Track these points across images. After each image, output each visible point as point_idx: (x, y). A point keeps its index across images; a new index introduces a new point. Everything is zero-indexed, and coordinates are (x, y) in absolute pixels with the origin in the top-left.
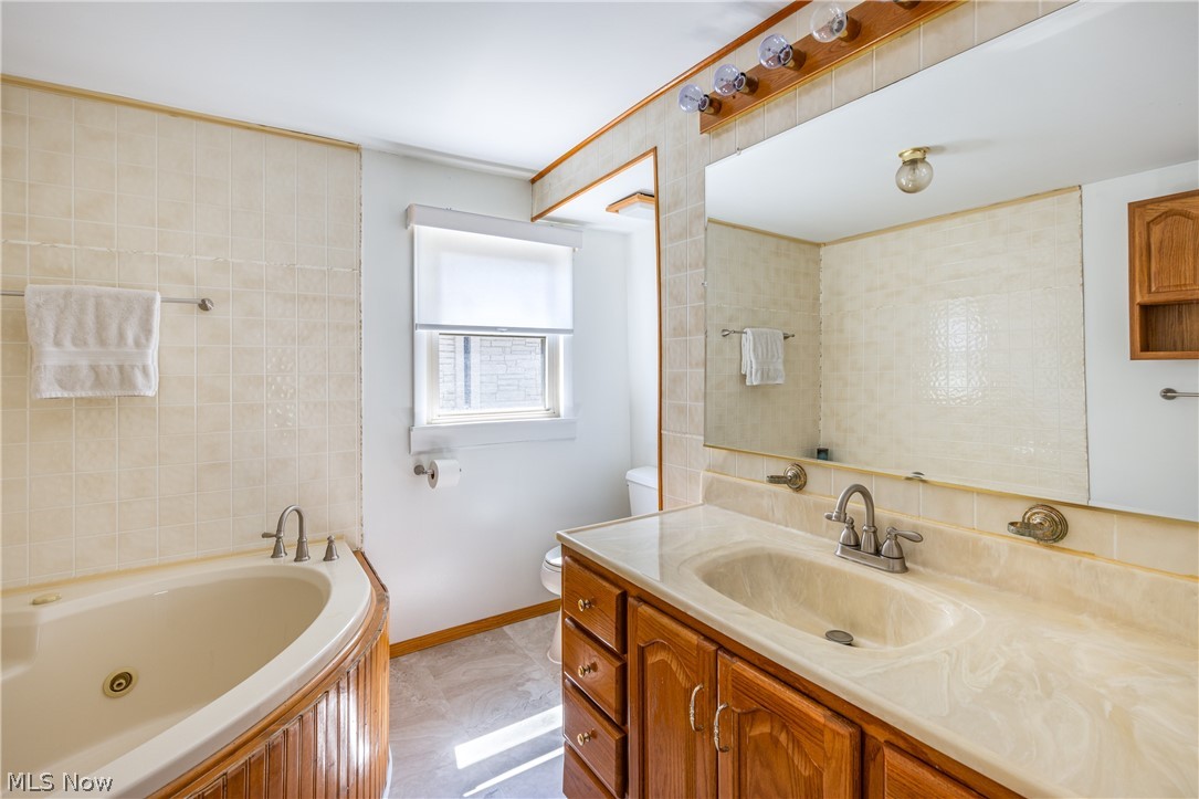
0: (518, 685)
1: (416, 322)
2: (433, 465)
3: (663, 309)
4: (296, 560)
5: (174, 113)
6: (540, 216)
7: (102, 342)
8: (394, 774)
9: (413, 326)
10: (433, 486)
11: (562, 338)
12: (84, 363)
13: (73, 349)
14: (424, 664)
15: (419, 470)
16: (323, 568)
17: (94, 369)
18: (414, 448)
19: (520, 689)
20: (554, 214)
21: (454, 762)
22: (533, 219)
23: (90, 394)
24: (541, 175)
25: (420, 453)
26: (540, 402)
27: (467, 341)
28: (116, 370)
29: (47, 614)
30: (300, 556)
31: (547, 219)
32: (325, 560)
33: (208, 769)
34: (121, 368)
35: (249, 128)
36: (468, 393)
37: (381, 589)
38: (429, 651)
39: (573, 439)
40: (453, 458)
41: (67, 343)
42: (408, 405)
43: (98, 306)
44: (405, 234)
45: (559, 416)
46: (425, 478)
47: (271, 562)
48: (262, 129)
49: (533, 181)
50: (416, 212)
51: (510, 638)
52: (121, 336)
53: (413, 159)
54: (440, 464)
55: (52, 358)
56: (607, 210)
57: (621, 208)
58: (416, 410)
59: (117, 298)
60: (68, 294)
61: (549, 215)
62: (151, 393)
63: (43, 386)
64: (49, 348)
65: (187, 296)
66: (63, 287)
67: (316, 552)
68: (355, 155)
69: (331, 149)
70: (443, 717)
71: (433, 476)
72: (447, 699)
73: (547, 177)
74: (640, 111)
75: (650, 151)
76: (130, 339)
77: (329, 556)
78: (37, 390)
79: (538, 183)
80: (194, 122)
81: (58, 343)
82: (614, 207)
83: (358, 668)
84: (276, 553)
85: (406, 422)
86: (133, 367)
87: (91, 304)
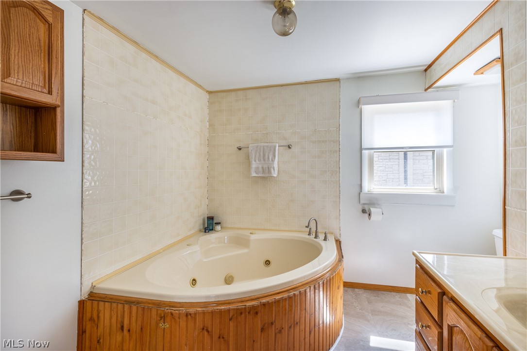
0: (409, 324)
1: (363, 147)
2: (370, 210)
3: (507, 129)
4: (315, 238)
5: (282, 86)
6: (429, 87)
7: (264, 160)
8: (343, 333)
9: (361, 149)
10: (370, 219)
11: (445, 150)
12: (260, 166)
13: (258, 162)
14: (364, 295)
15: (364, 211)
16: (323, 243)
17: (262, 168)
18: (362, 202)
19: (409, 326)
20: (438, 84)
21: (369, 342)
22: (426, 90)
23: (262, 175)
24: (430, 66)
25: (364, 204)
26: (432, 184)
27: (405, 154)
28: (267, 169)
29: (253, 237)
30: (316, 237)
31: (434, 88)
32: (324, 240)
33: (271, 295)
34: (268, 168)
35: (302, 84)
36: (406, 178)
37: (341, 256)
38: (368, 291)
39: (454, 206)
40: (380, 208)
41: (257, 161)
42: (359, 183)
43: (264, 149)
44: (358, 110)
45: (443, 192)
46: (367, 215)
47: (308, 237)
48: (306, 83)
49: (426, 70)
50: (362, 100)
51: (410, 301)
52: (268, 158)
53: (361, 78)
54: (372, 210)
55: (254, 165)
56: (475, 74)
57: (485, 71)
58: (363, 185)
59: (267, 147)
60: (258, 146)
61: (435, 85)
62: (275, 176)
63: (252, 173)
64: (254, 162)
65: (285, 144)
66: (256, 144)
67: (322, 236)
68: (338, 83)
69: (329, 83)
70: (368, 321)
71: (369, 214)
72: (372, 315)
73: (433, 67)
74: (490, 10)
75: (497, 32)
76: (270, 160)
77: (325, 239)
78: (251, 174)
79: (428, 71)
80: (287, 87)
81: (255, 161)
82: (480, 71)
83: (323, 283)
84: (309, 234)
85: (358, 190)
86: (271, 167)
87: (262, 148)
